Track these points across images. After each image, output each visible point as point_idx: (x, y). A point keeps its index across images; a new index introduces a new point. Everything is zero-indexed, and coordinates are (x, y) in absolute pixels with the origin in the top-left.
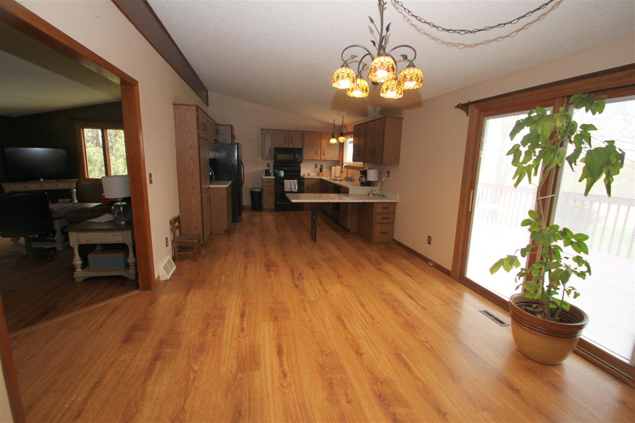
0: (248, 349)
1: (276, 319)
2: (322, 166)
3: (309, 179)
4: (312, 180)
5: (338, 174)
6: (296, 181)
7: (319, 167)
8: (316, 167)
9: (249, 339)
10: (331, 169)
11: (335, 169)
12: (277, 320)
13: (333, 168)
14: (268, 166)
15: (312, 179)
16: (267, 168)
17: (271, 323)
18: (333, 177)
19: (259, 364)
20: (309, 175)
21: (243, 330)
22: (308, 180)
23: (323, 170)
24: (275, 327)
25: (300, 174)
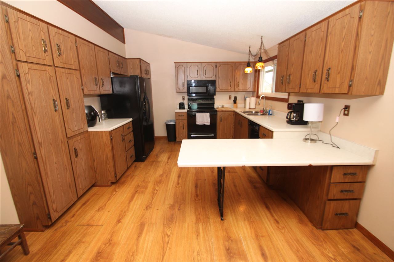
2: (236, 98)
3: (223, 111)
4: (226, 113)
5: (253, 106)
6: (208, 114)
7: (233, 99)
8: (230, 98)
10: (245, 100)
11: (250, 100)
13: (248, 99)
14: (184, 99)
15: (225, 111)
16: (182, 101)
18: (247, 109)
20: (223, 107)
22: (222, 113)
23: (238, 101)
25: (214, 106)
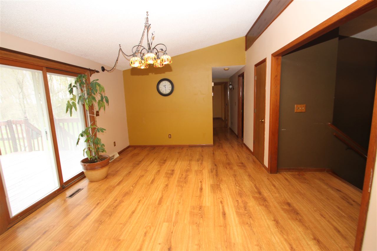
0: (216, 192)
1: (201, 208)
9: (217, 197)
12: (200, 206)
17: (204, 205)
19: (211, 186)
21: (221, 202)
24: (202, 202)
